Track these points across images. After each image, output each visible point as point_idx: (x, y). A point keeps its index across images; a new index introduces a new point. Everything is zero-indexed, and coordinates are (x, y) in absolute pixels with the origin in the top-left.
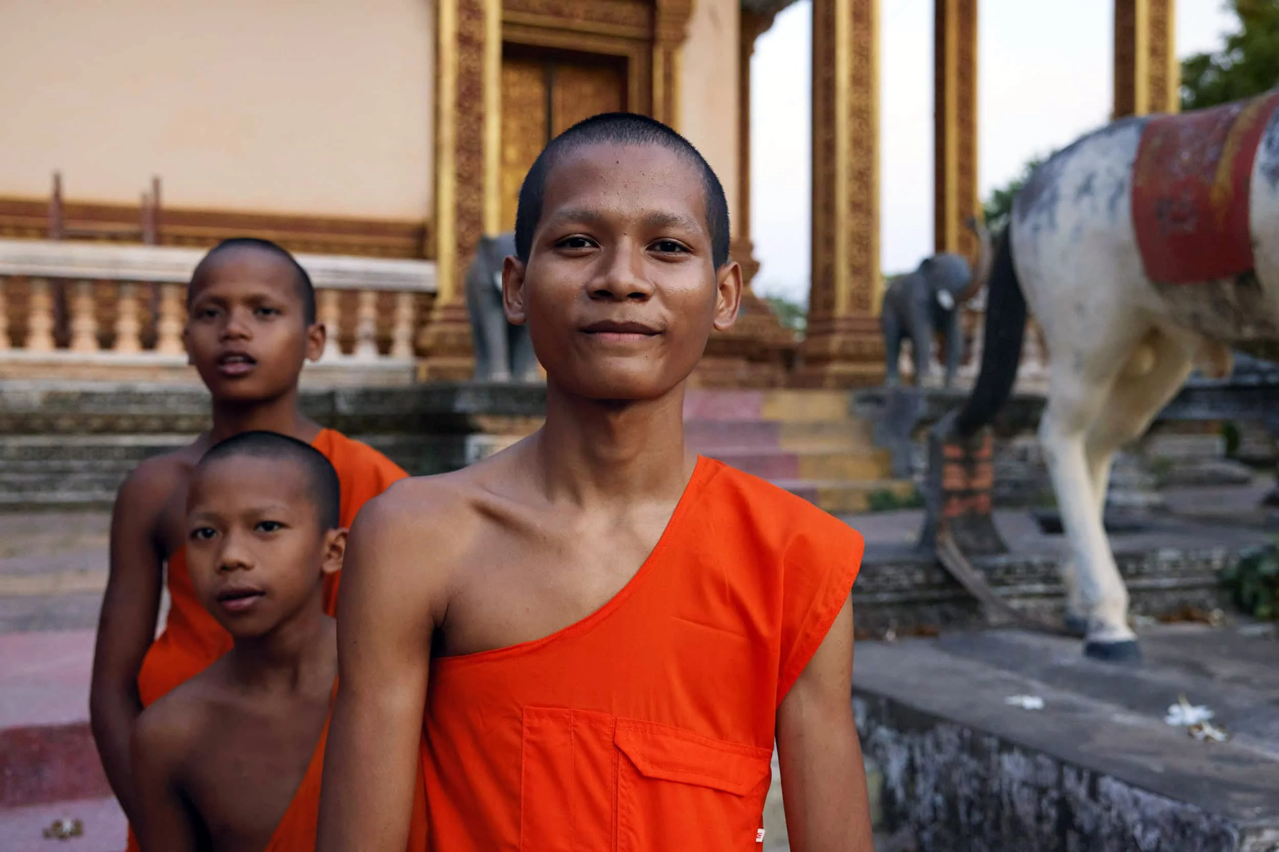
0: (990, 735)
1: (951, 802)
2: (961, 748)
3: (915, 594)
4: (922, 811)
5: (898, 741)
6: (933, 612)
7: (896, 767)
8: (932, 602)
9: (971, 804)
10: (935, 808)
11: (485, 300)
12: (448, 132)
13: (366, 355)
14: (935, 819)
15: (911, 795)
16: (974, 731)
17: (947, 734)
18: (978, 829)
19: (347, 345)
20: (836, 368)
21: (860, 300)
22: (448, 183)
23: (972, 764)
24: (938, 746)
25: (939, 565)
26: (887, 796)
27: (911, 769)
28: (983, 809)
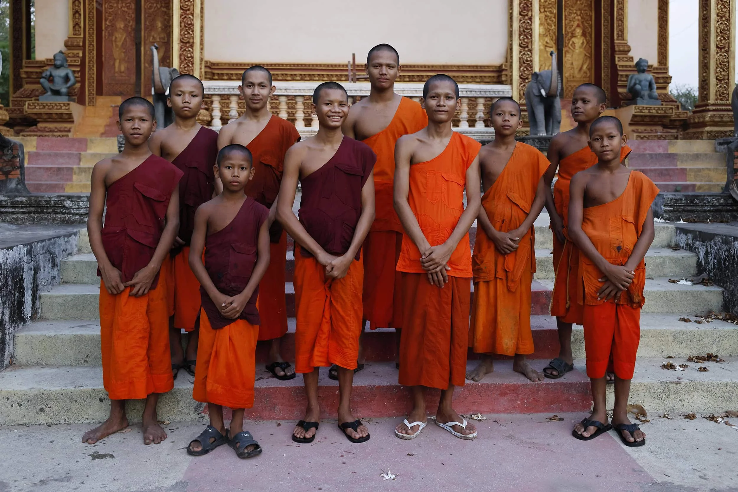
0: (731, 237)
1: (719, 262)
2: (722, 243)
3: (720, 207)
4: (710, 266)
5: (702, 245)
6: (728, 215)
7: (702, 255)
8: (728, 211)
9: (725, 260)
10: (714, 265)
11: (536, 100)
12: (516, 25)
13: (480, 126)
14: (714, 268)
15: (707, 262)
16: (725, 236)
17: (717, 239)
18: (727, 268)
19: (472, 123)
20: (708, 129)
21: (721, 95)
22: (516, 48)
23: (726, 247)
24: (715, 244)
25: (731, 197)
26: (699, 264)
27: (707, 253)
28: (729, 261)
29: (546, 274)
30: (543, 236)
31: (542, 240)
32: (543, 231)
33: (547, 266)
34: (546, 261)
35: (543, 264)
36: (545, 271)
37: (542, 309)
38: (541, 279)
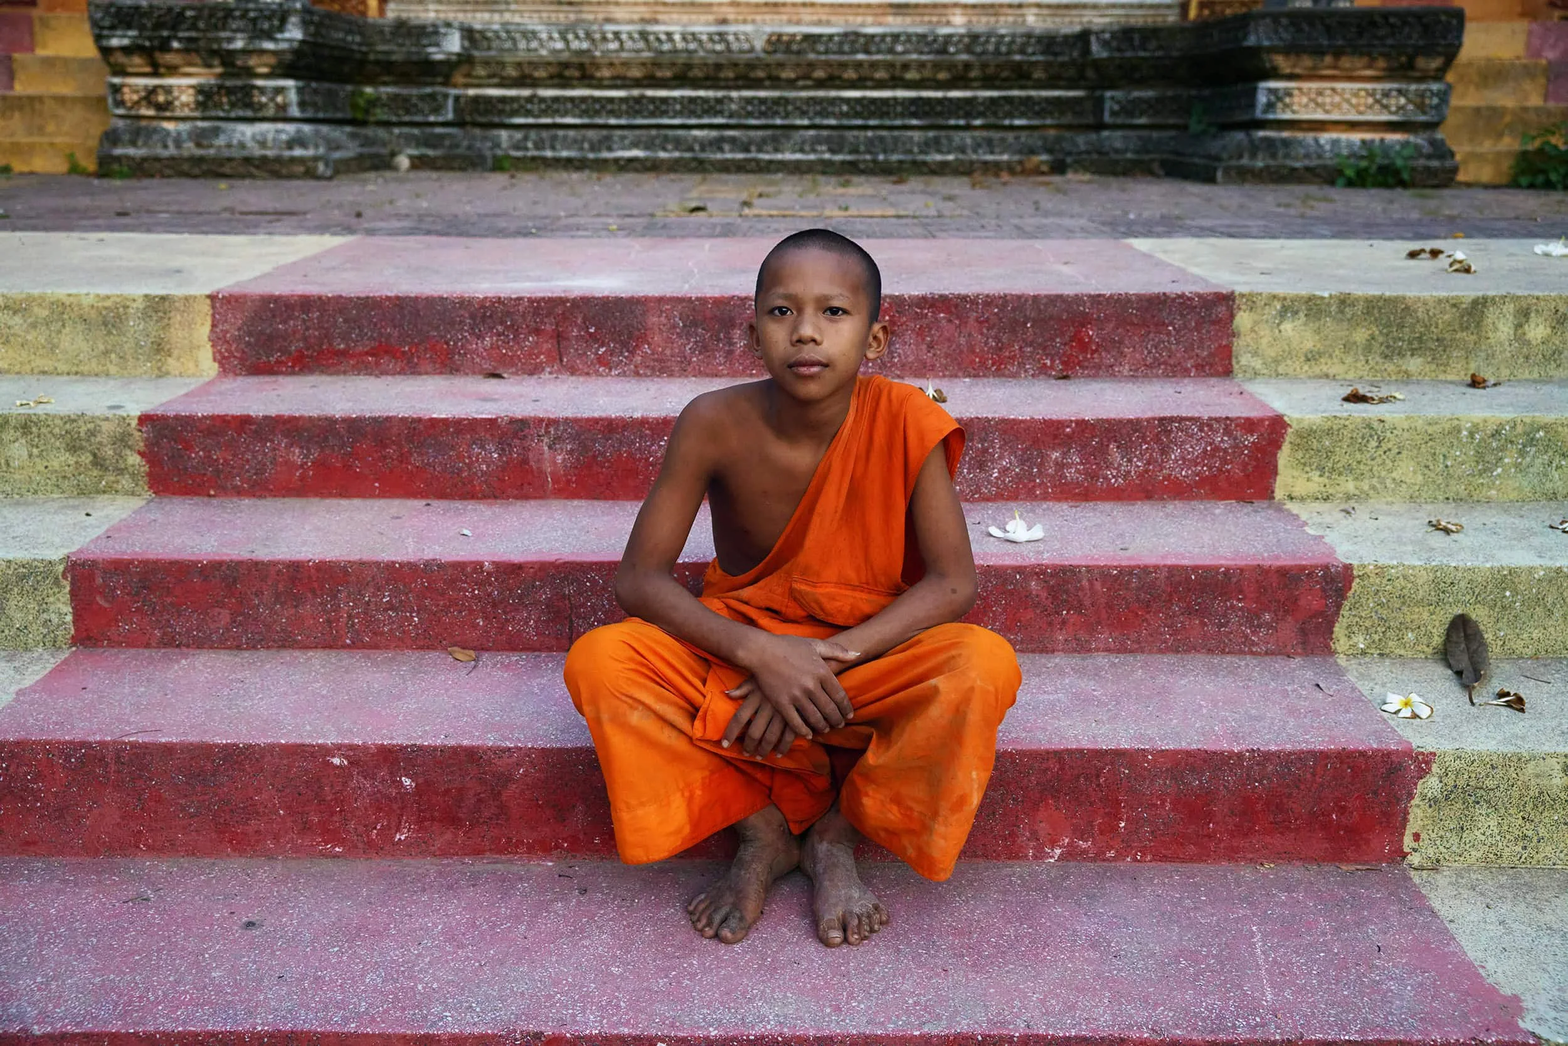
29: (1324, 480)
30: (1318, 331)
31: (1309, 345)
32: (1320, 311)
33: (1329, 453)
34: (1329, 432)
35: (1315, 445)
36: (1322, 469)
37: (1303, 632)
38: (1302, 499)
